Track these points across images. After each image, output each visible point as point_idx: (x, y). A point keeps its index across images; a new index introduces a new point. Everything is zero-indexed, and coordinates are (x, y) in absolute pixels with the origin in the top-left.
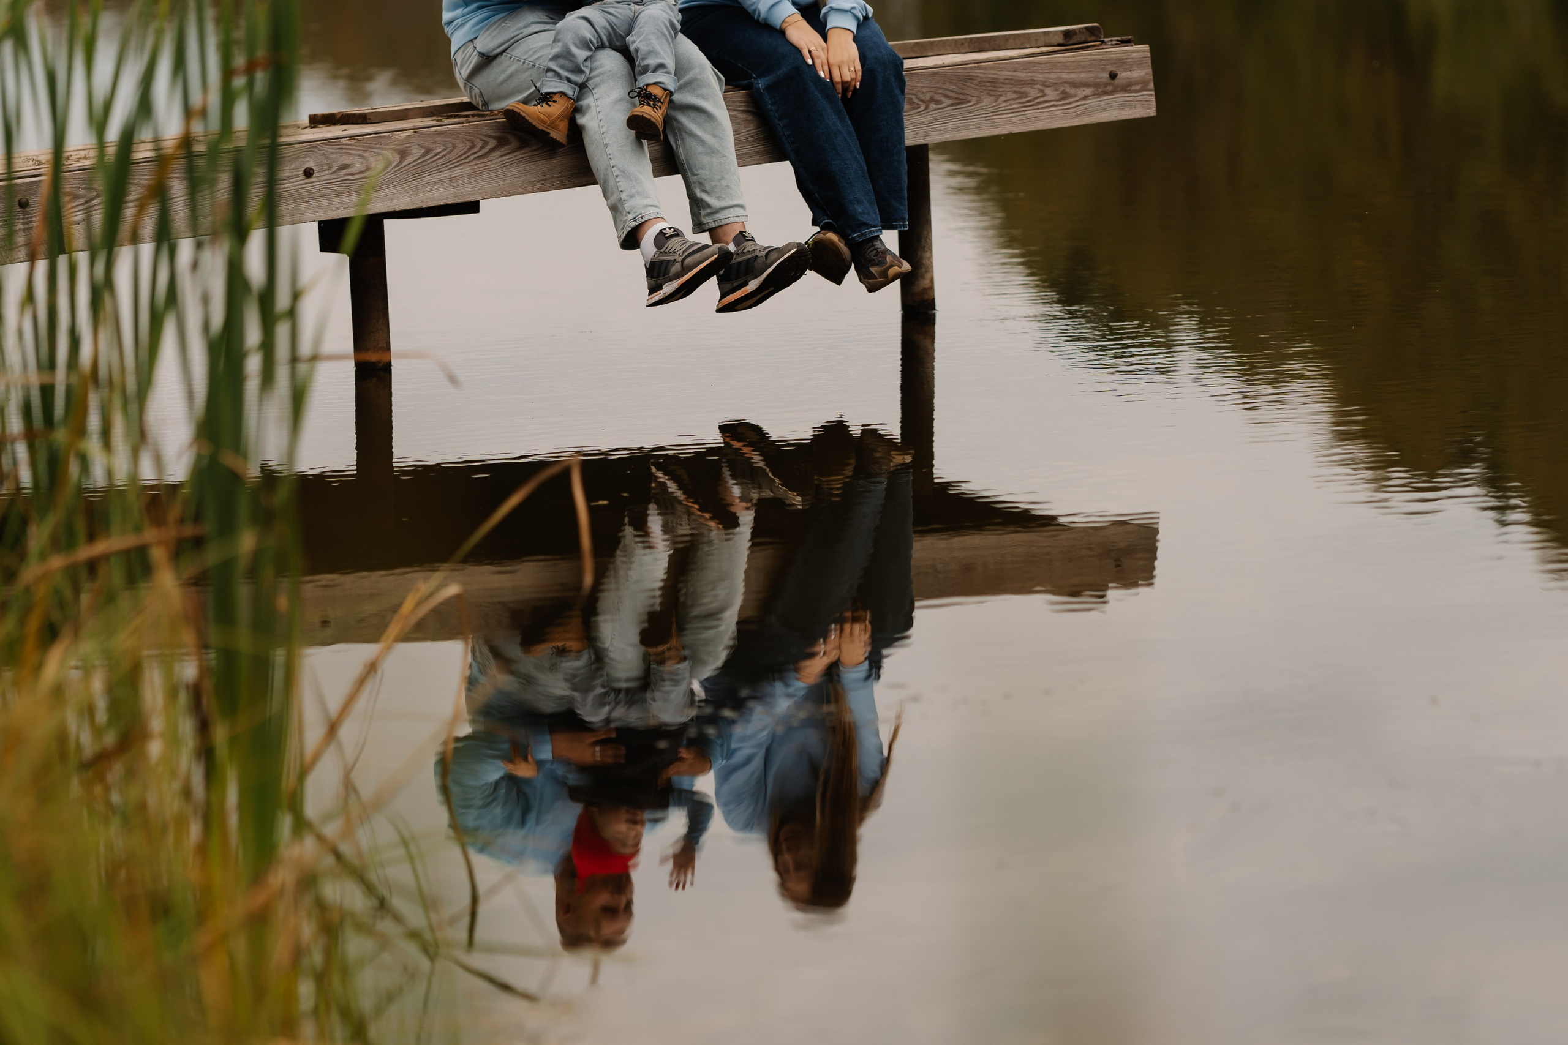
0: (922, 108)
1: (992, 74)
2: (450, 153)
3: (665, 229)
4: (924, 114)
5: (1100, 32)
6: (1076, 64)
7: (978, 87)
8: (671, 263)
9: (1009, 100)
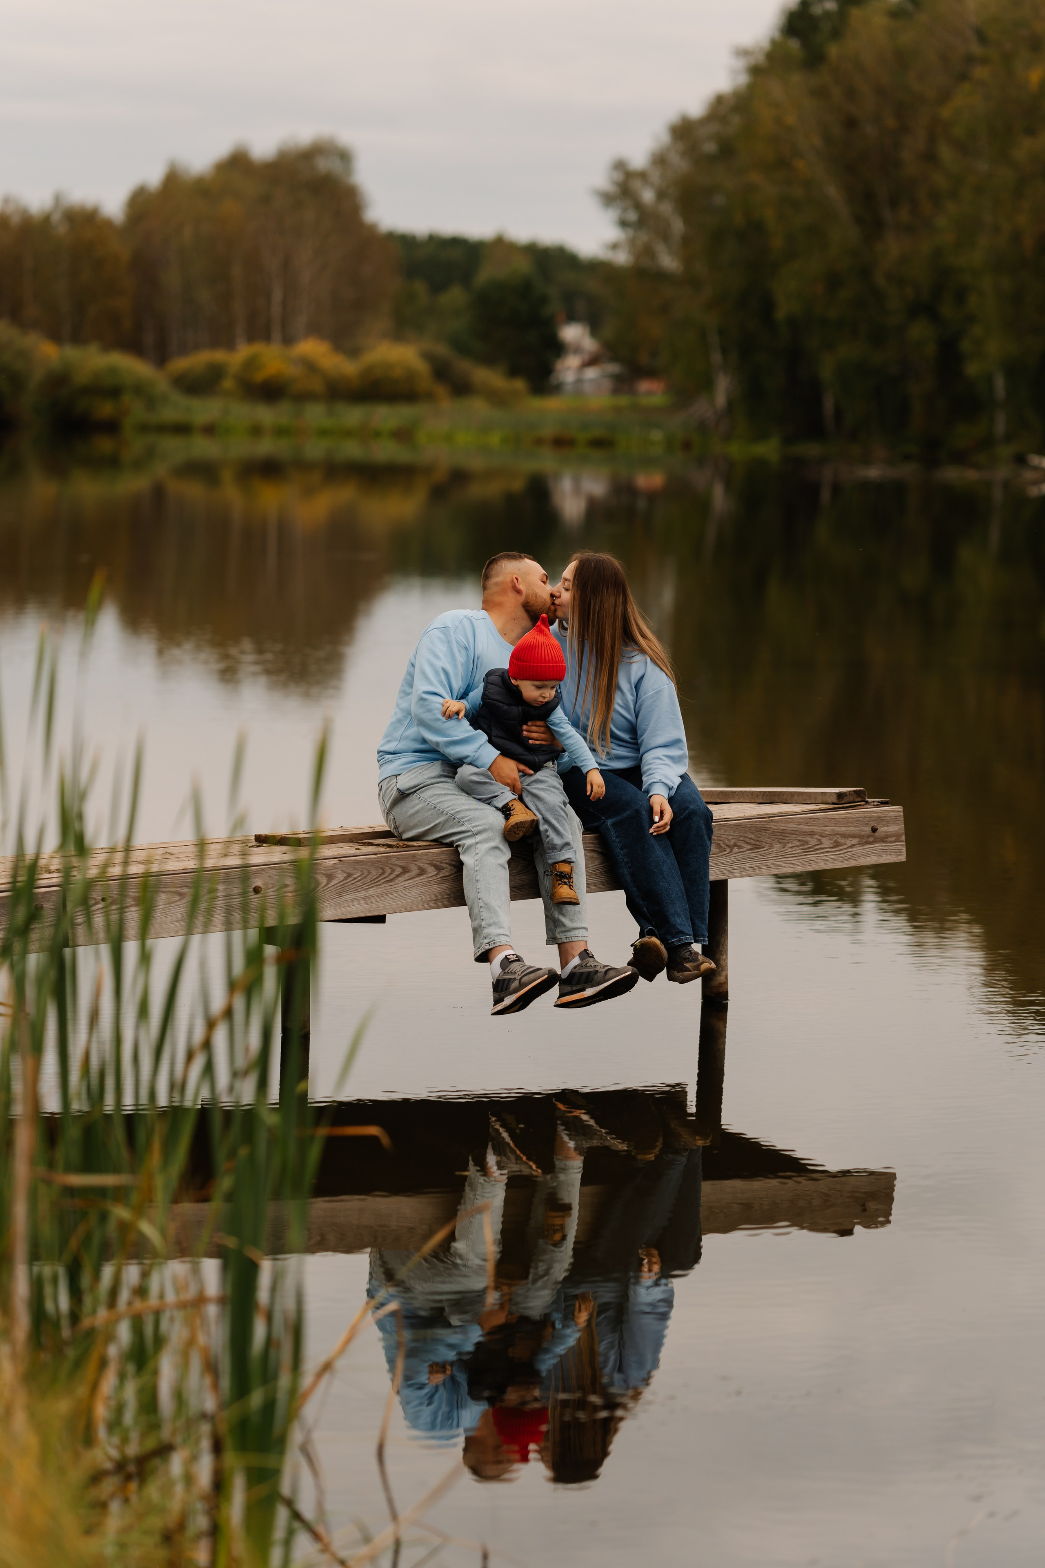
0: (728, 851)
1: (782, 826)
2: (365, 877)
3: (509, 955)
4: (729, 856)
5: (865, 795)
6: (846, 820)
7: (770, 836)
8: (512, 980)
9: (794, 847)
